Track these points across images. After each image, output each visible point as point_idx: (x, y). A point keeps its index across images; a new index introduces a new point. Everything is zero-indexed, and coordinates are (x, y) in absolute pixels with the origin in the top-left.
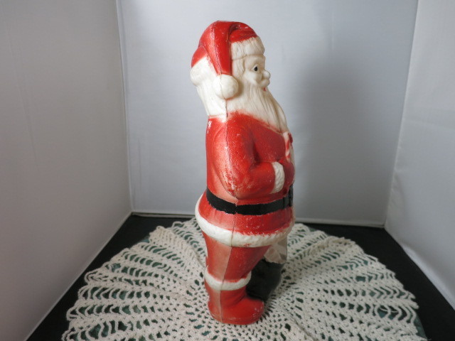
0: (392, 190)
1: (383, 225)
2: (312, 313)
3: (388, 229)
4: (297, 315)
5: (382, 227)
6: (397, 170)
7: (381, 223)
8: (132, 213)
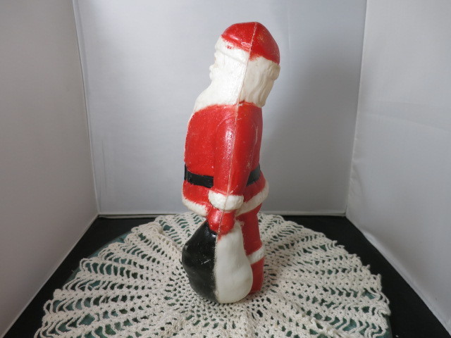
0: (351, 179)
1: (345, 214)
3: (349, 217)
5: (343, 215)
6: (354, 161)
7: (343, 212)
8: (99, 216)
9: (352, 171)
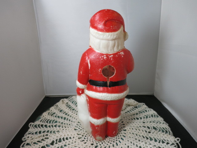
0: (156, 79)
1: (153, 94)
2: (130, 135)
3: (155, 95)
4: (123, 136)
7: (153, 93)
8: (46, 96)
9: (156, 75)
